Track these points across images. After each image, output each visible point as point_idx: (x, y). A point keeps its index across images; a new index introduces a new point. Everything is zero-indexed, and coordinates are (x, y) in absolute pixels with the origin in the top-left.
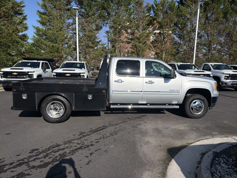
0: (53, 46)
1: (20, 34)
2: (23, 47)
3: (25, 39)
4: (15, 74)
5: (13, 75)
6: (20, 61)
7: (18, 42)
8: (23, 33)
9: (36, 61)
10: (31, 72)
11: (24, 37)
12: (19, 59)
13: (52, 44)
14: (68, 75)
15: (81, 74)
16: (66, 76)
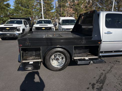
0: (27, 10)
1: (5, 3)
2: (8, 11)
3: (9, 7)
4: (8, 28)
5: (7, 29)
6: (9, 20)
7: (4, 8)
8: (7, 2)
9: (20, 20)
10: (18, 27)
11: (8, 5)
12: (6, 19)
13: (26, 9)
14: (44, 28)
15: (52, 28)
16: (43, 29)
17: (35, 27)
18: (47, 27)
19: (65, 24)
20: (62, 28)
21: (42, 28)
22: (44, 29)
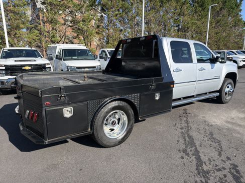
14: (27, 68)
15: (47, 66)
16: (25, 70)
17: (5, 66)
18: (36, 65)
19: (70, 58)
20: (67, 67)
21: (24, 68)
22: (27, 70)
